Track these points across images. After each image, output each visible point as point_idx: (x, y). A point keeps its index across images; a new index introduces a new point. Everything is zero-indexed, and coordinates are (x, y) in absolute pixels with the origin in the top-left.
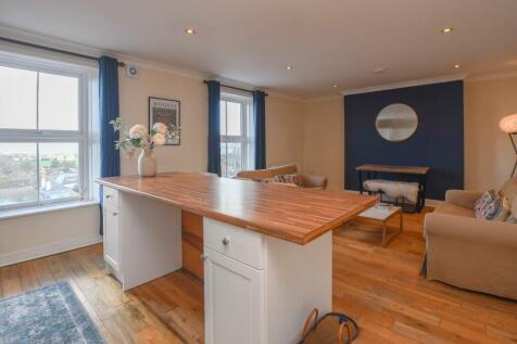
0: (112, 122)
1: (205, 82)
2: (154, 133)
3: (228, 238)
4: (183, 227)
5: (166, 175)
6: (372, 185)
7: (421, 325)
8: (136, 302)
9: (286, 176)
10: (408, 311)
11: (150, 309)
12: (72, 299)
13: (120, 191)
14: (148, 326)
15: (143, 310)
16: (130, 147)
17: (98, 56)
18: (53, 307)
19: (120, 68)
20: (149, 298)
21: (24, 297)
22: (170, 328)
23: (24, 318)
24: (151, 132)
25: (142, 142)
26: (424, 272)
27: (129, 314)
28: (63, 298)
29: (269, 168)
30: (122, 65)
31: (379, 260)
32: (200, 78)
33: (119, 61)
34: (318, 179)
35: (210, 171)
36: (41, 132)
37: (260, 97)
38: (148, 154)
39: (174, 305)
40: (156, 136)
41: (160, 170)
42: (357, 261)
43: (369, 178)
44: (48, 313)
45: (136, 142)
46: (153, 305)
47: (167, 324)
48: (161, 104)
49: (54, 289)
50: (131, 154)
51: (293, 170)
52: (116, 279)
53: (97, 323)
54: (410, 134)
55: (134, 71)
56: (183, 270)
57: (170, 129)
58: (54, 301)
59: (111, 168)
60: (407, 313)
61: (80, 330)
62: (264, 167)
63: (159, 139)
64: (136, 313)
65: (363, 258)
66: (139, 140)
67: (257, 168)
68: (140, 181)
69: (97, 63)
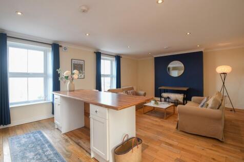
0: (57, 70)
1: (95, 52)
2: (74, 74)
3: (97, 110)
4: (85, 110)
5: (78, 91)
6: (165, 95)
7: (171, 145)
8: (67, 137)
9: (129, 91)
10: (168, 141)
11: (72, 140)
12: (43, 136)
13: (61, 96)
14: (71, 144)
15: (69, 140)
16: (64, 80)
17: (51, 43)
18: (36, 139)
19: (60, 48)
20: (72, 136)
21: (25, 135)
22: (79, 145)
23: (26, 142)
24: (73, 74)
25: (69, 78)
26: (177, 128)
27: (64, 141)
28: (39, 136)
29: (122, 88)
30: (61, 46)
31: (162, 124)
32: (92, 51)
33: (60, 45)
34: (142, 93)
35: (97, 89)
36: (29, 73)
37: (118, 58)
38: (71, 82)
39: (80, 138)
40: (74, 75)
41: (76, 89)
42: (153, 124)
43: (164, 92)
44: (34, 140)
45: (67, 78)
46: (73, 138)
47: (78, 144)
48: (76, 62)
49: (36, 133)
50: (65, 82)
51: (132, 88)
52: (59, 130)
53: (53, 143)
54: (181, 74)
55: (65, 49)
56: (85, 127)
57: (80, 73)
58: (36, 137)
59: (57, 88)
60: (166, 141)
61: (46, 145)
62: (120, 87)
63: (75, 76)
64: (67, 141)
65: (155, 123)
66: (68, 77)
67: (117, 88)
68: (68, 93)
69: (51, 46)
